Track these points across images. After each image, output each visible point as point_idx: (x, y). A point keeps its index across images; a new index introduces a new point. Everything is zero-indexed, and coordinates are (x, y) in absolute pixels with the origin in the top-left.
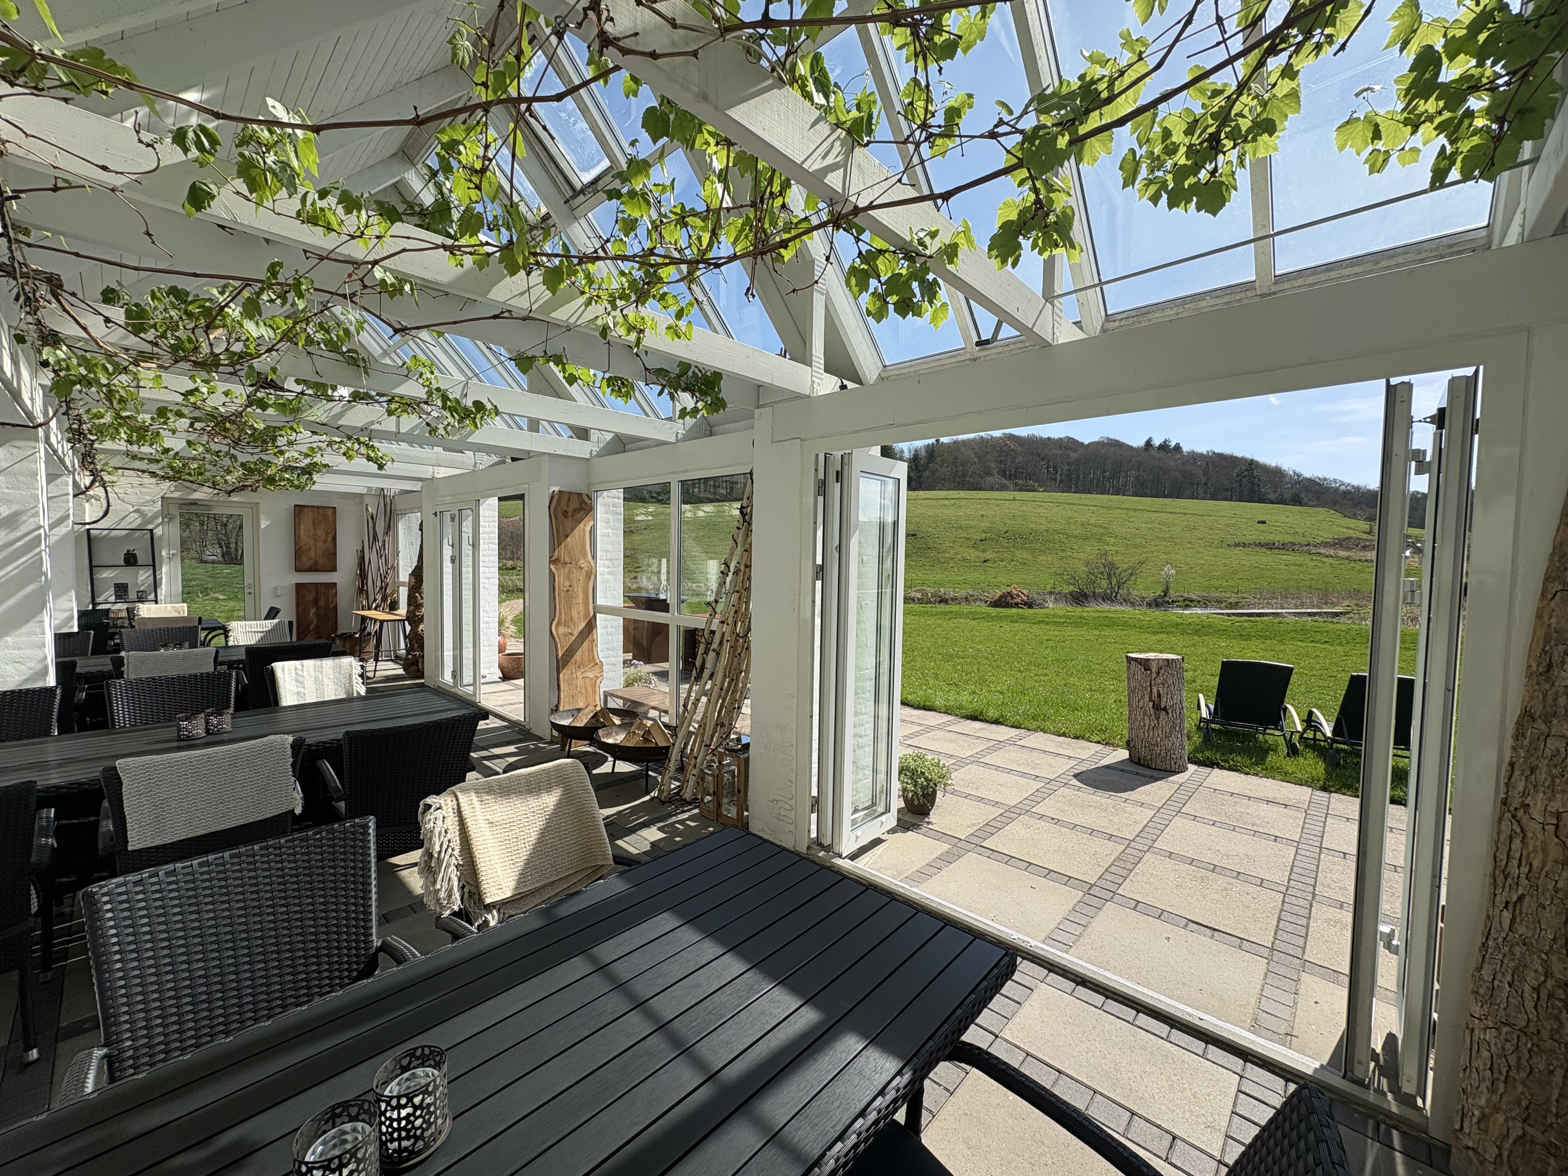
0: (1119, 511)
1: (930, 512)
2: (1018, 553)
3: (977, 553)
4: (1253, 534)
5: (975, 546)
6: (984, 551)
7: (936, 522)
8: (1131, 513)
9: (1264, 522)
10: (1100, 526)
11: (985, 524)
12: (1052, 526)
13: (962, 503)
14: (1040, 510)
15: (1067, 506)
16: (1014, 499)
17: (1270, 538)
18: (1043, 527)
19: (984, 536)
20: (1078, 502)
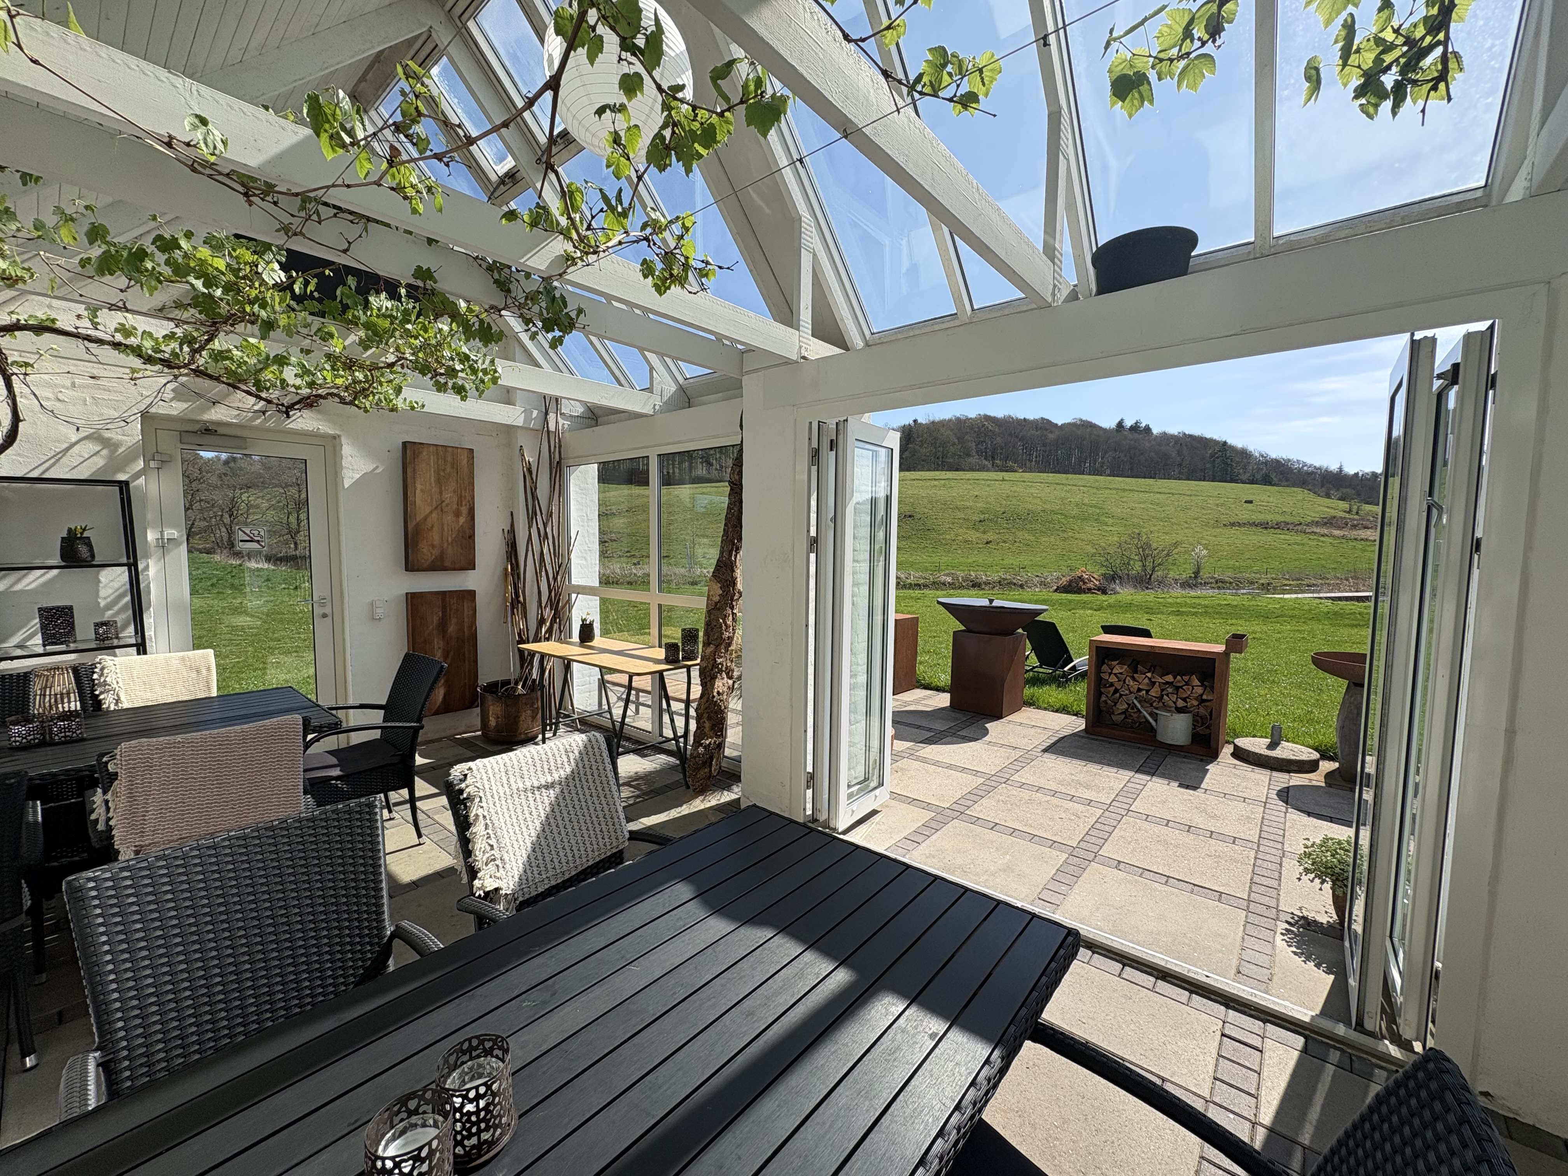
0: (1108, 491)
1: (923, 493)
2: (1020, 534)
3: (978, 535)
4: (1244, 514)
5: (974, 527)
6: (984, 532)
7: (930, 502)
8: (1121, 494)
9: (1251, 502)
10: (1095, 507)
11: (980, 505)
12: (1047, 507)
13: (953, 483)
14: (1032, 491)
15: (1058, 487)
16: (1003, 480)
17: (1261, 518)
18: (1040, 508)
19: (982, 517)
20: (1064, 482)
